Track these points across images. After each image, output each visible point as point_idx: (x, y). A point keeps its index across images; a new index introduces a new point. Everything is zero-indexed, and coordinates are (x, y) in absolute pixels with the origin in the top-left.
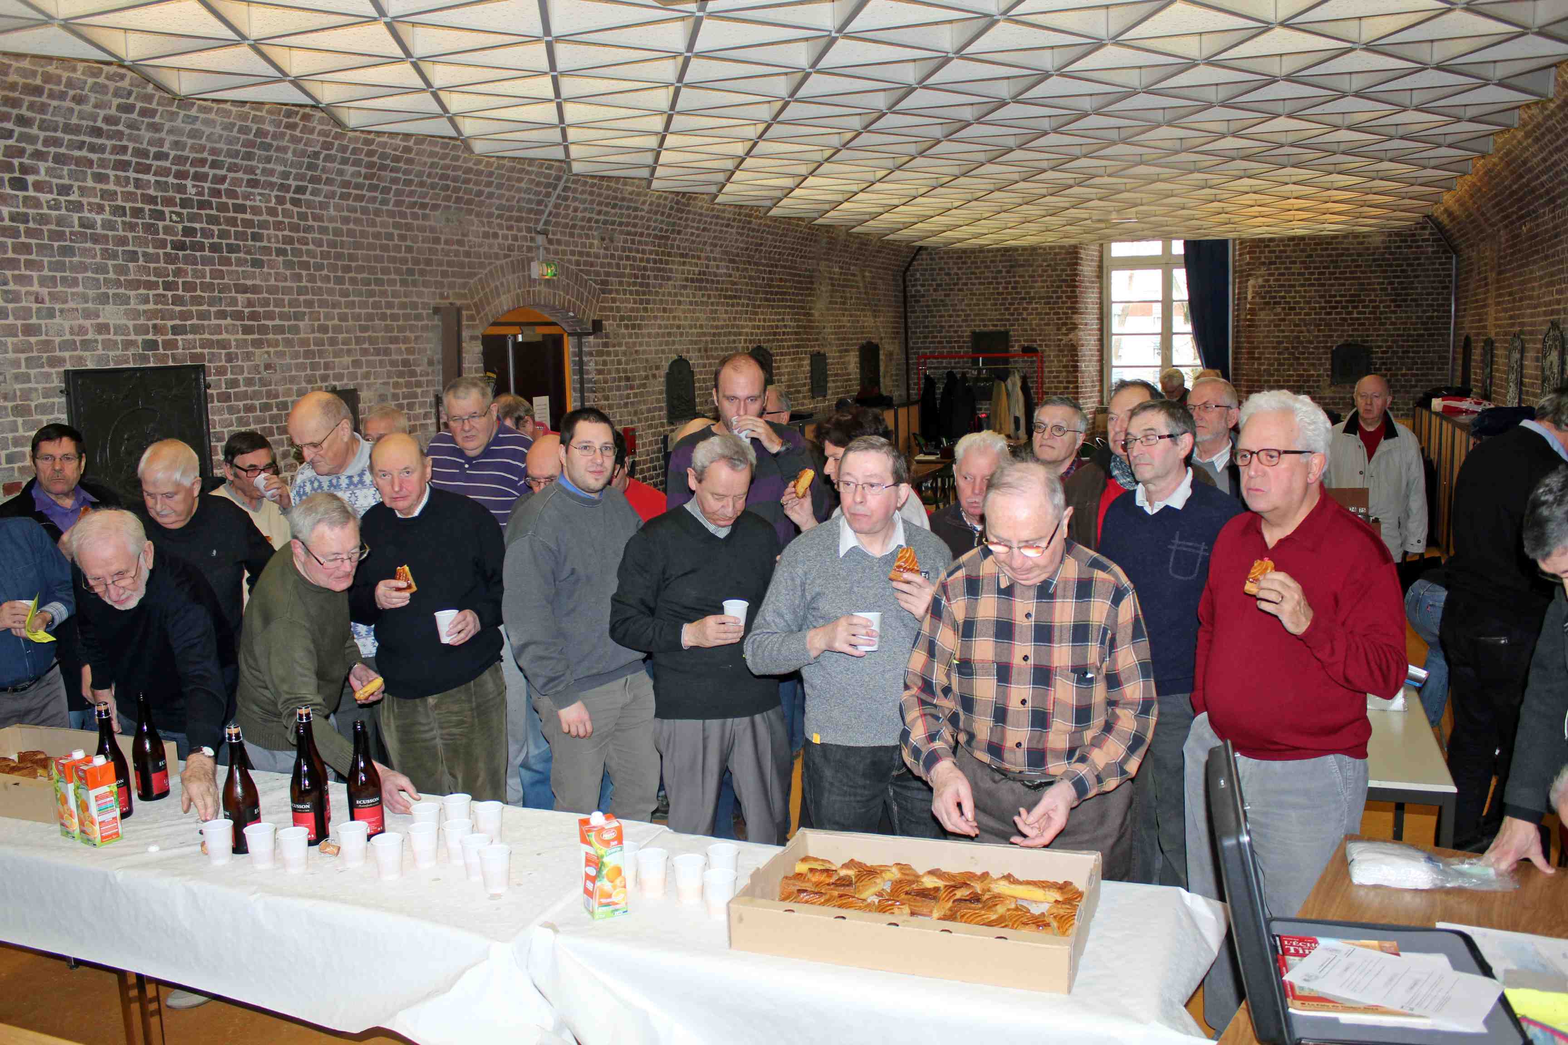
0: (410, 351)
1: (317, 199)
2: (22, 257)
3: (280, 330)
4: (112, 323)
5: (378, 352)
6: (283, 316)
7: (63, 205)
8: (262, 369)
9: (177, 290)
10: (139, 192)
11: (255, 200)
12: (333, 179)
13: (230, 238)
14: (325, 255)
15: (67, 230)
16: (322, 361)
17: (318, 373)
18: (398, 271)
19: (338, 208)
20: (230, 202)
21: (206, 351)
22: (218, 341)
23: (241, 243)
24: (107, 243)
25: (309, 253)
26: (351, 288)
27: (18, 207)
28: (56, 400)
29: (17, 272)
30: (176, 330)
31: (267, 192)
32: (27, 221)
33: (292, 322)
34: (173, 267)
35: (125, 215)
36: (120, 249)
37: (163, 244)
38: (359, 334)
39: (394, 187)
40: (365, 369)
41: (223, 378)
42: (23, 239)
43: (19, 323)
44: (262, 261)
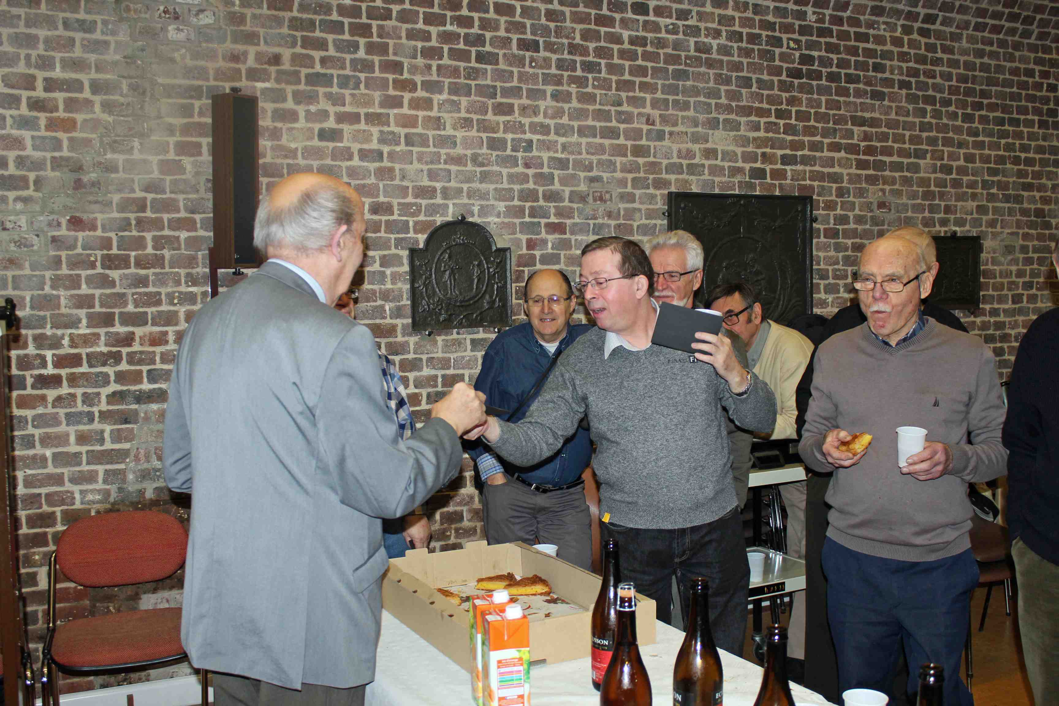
0: (1046, 201)
1: (948, 29)
2: (638, 80)
3: (897, 167)
4: (720, 148)
5: (1007, 199)
6: (901, 153)
7: (681, 29)
8: (875, 206)
9: (790, 118)
10: (757, 18)
11: (879, 29)
12: (968, 8)
13: (849, 68)
14: (954, 91)
15: (683, 54)
16: (943, 204)
17: (937, 216)
18: (1037, 111)
19: (971, 39)
20: (852, 30)
21: (816, 184)
22: (829, 174)
23: (862, 73)
24: (721, 68)
25: (936, 87)
26: (980, 127)
27: (638, 31)
28: (659, 222)
29: (631, 94)
30: (786, 160)
31: (893, 20)
32: (645, 45)
33: (912, 160)
34: (787, 95)
35: (741, 41)
36: (734, 74)
37: (777, 71)
38: (986, 178)
39: (1038, 17)
40: (991, 216)
41: (832, 213)
42: (640, 62)
43: (629, 143)
44: (884, 93)
